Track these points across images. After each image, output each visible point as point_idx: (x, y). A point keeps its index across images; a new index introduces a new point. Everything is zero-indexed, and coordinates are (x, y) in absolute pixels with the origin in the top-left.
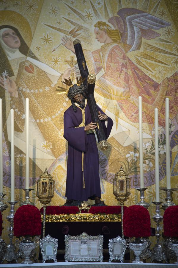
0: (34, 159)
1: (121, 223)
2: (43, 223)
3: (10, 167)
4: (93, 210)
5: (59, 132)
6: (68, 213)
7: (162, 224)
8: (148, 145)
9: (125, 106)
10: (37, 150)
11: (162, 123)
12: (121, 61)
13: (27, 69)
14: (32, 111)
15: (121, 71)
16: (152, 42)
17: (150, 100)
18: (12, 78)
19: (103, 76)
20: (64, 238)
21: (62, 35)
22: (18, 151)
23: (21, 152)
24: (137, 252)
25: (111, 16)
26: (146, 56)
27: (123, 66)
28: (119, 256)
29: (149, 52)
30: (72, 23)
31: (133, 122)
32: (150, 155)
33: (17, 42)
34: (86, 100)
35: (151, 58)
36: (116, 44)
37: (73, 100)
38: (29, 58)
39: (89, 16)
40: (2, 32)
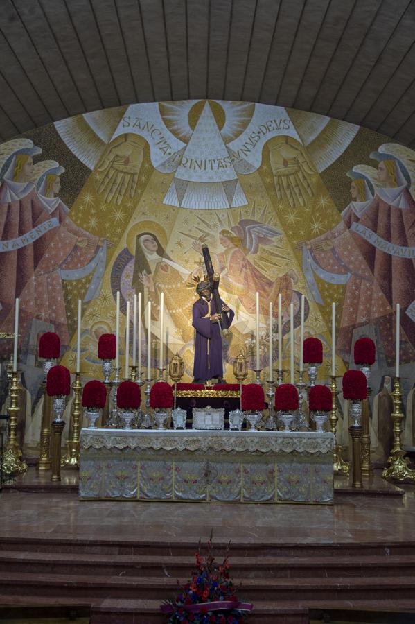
0: (167, 343)
1: (239, 399)
2: (174, 398)
3: (147, 351)
4: (217, 388)
6: (196, 390)
7: (274, 399)
8: (263, 333)
9: (245, 300)
10: (169, 336)
11: (275, 315)
12: (241, 262)
13: (162, 268)
14: (166, 303)
15: (242, 270)
16: (267, 247)
17: (265, 295)
18: (150, 275)
19: (226, 275)
20: (192, 410)
21: (193, 240)
22: (154, 337)
23: (156, 338)
24: (253, 423)
26: (262, 259)
27: (243, 266)
28: (237, 426)
29: (265, 256)
30: (201, 231)
31: (251, 313)
32: (265, 341)
33: (155, 246)
34: (212, 295)
35: (267, 260)
36: (237, 249)
37: (201, 294)
38: (164, 259)
39: (215, 225)
40: (143, 238)
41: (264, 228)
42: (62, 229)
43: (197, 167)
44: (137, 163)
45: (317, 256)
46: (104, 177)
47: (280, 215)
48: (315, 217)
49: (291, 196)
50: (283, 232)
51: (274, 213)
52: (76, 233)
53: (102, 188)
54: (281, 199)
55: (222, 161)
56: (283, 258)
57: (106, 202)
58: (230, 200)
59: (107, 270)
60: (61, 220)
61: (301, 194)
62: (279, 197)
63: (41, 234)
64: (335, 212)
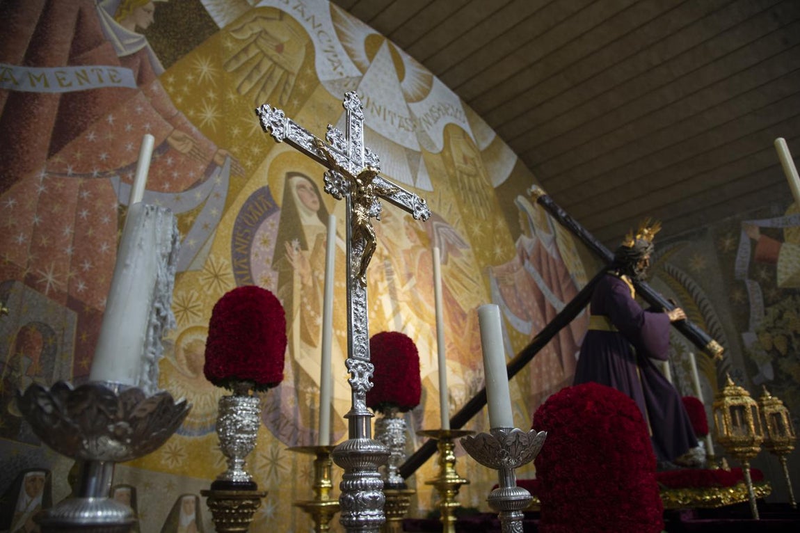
0: (332, 398)
10: (335, 383)
11: (472, 367)
18: (305, 253)
19: (415, 287)
23: (314, 383)
33: (315, 202)
36: (425, 249)
40: (296, 180)
41: (451, 231)
42: (141, 97)
43: (375, 111)
44: (296, 61)
45: (503, 290)
46: (240, 49)
47: (466, 222)
48: (496, 238)
49: (473, 202)
50: (470, 245)
51: (460, 217)
52: (170, 119)
53: (234, 66)
54: (465, 202)
55: (404, 120)
57: (238, 91)
58: (415, 178)
59: (227, 216)
60: (141, 80)
61: (481, 205)
62: (463, 198)
63: (86, 86)
64: (511, 241)
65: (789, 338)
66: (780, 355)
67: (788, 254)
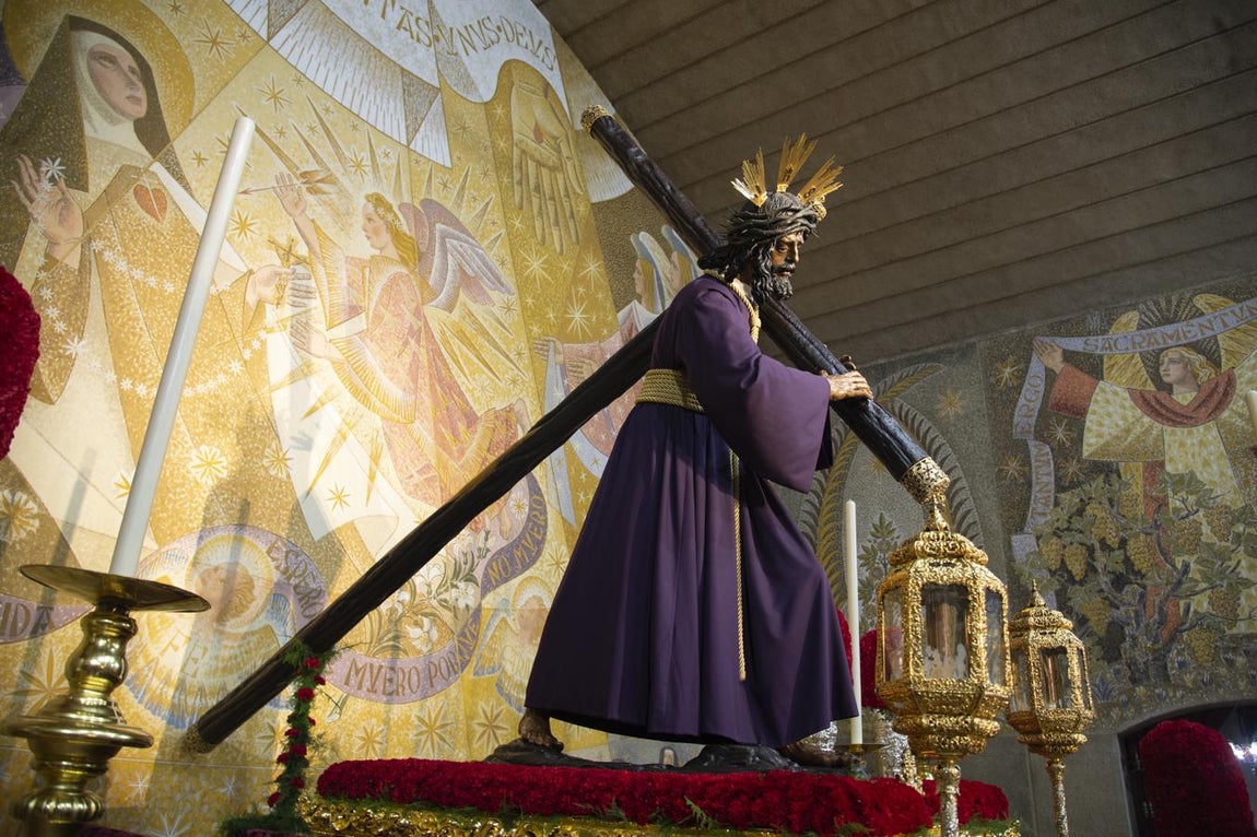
0: (71, 525)
5: (194, 452)
8: (435, 575)
10: (90, 493)
12: (409, 318)
13: (141, 195)
16: (475, 308)
18: (78, 194)
21: (282, 168)
23: (20, 484)
25: (407, 199)
26: (462, 336)
27: (412, 332)
29: (469, 330)
30: (314, 155)
31: (410, 493)
32: (434, 603)
33: (137, 101)
35: (471, 346)
36: (404, 270)
38: (157, 168)
39: (358, 165)
41: (477, 254)
47: (515, 243)
48: (577, 292)
49: (540, 213)
50: (514, 289)
51: (503, 231)
54: (521, 206)
55: (412, 20)
56: (507, 357)
58: (412, 131)
61: (557, 223)
62: (517, 199)
64: (609, 305)
65: (1091, 550)
66: (1072, 580)
67: (1108, 402)
